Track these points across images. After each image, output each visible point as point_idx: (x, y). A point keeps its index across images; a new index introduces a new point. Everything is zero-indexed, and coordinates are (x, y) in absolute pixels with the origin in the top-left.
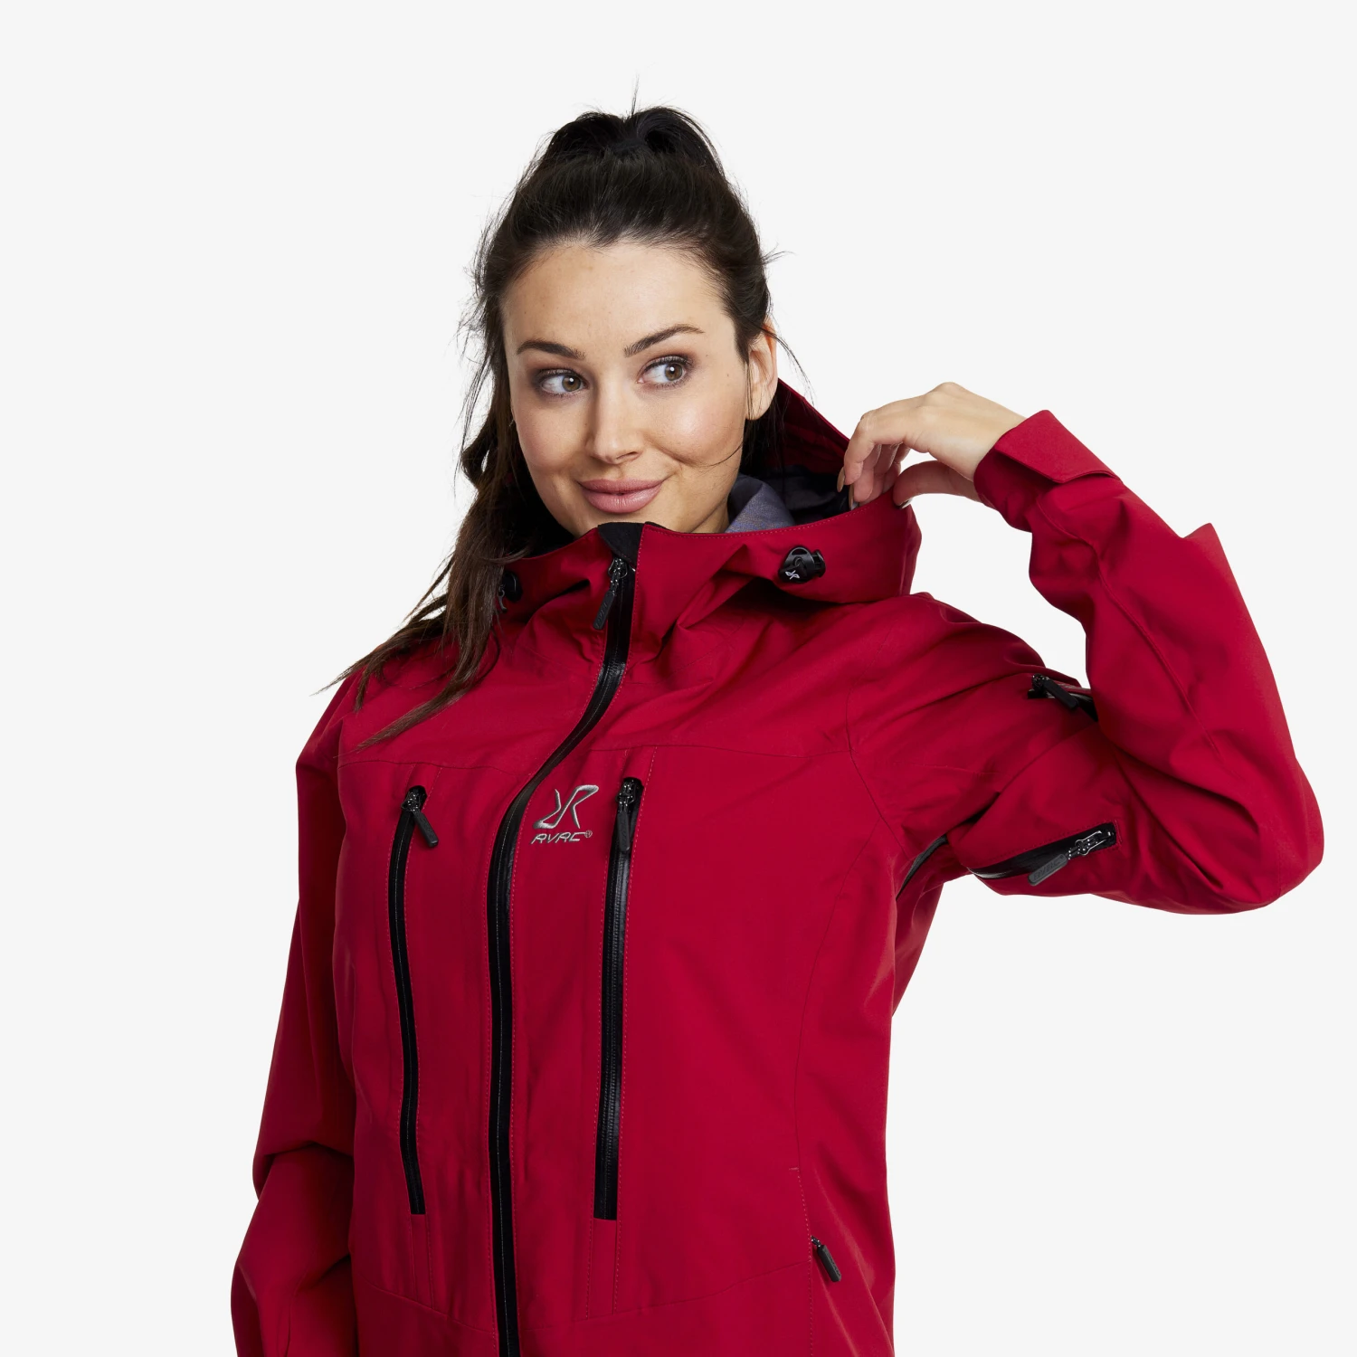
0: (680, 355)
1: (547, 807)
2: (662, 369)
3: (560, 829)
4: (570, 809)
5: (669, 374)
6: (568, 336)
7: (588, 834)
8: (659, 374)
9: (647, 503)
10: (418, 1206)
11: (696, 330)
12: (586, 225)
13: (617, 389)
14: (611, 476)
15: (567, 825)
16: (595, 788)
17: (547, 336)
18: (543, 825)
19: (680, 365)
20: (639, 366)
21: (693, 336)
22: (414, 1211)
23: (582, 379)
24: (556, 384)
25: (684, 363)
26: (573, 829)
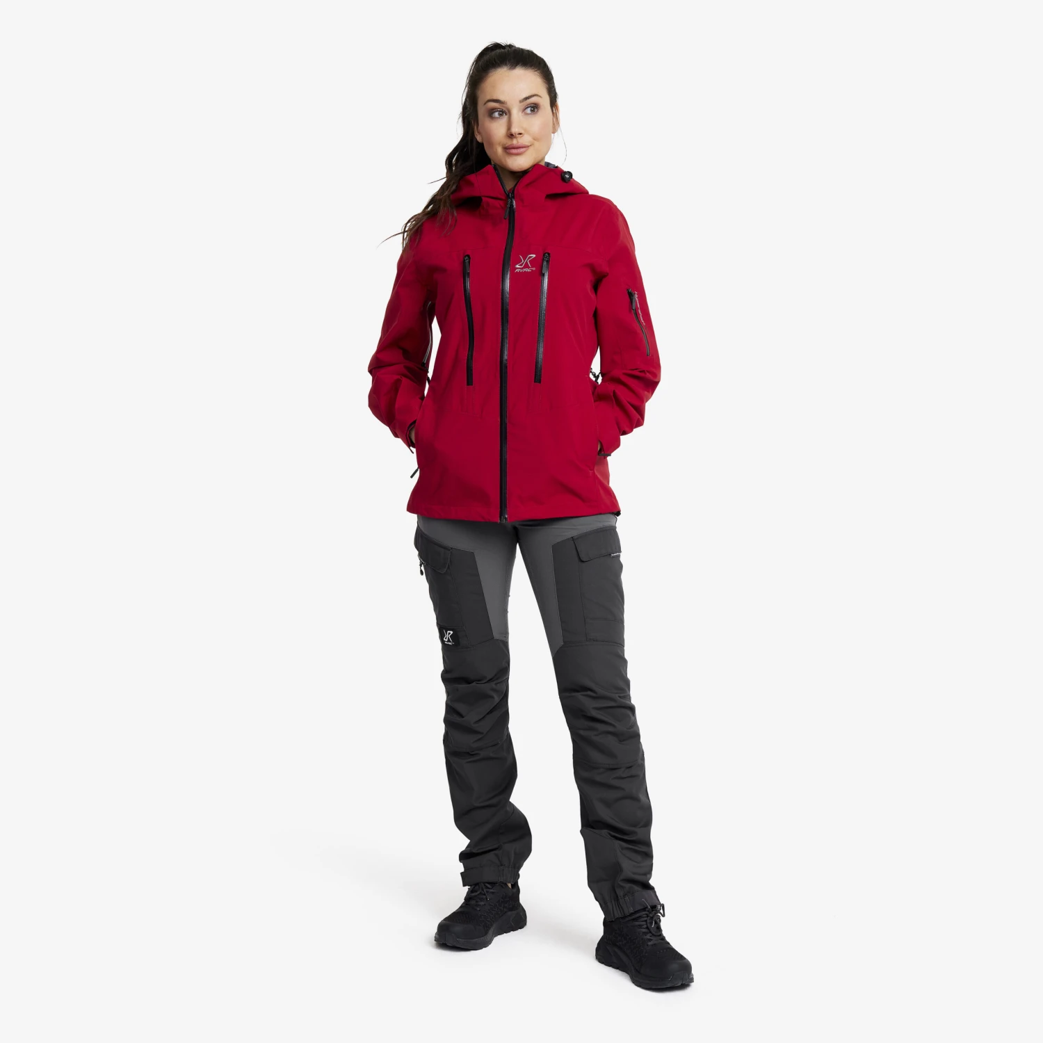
0: (535, 104)
1: (519, 261)
2: (529, 109)
3: (524, 267)
4: (527, 262)
5: (531, 110)
6: (502, 98)
7: (534, 269)
8: (528, 111)
9: (525, 152)
10: (469, 383)
11: (540, 96)
12: (506, 65)
13: (516, 113)
14: (515, 142)
15: (526, 266)
16: (534, 256)
17: (495, 98)
18: (517, 266)
19: (535, 108)
20: (523, 107)
21: (539, 98)
22: (468, 384)
23: (505, 112)
24: (496, 114)
25: (537, 108)
26: (529, 267)
